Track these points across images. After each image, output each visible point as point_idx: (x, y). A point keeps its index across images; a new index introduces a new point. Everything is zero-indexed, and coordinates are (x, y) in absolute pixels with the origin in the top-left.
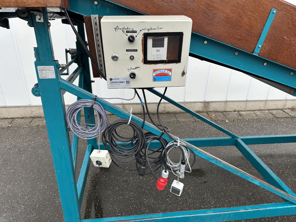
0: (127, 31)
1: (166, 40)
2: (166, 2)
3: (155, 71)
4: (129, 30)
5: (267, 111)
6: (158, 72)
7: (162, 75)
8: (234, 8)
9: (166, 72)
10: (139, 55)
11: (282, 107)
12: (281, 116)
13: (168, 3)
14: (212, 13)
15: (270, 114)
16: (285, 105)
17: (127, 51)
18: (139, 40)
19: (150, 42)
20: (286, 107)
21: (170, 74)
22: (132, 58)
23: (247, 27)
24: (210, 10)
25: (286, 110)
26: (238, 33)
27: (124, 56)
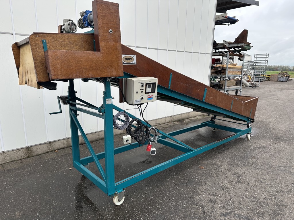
1: (151, 85)
3: (148, 96)
4: (142, 83)
5: (158, 126)
6: (149, 96)
10: (144, 91)
11: (164, 122)
12: (166, 127)
15: (160, 127)
16: (165, 121)
17: (141, 89)
18: (145, 86)
19: (147, 86)
20: (166, 122)
22: (142, 92)
25: (167, 123)
27: (140, 91)
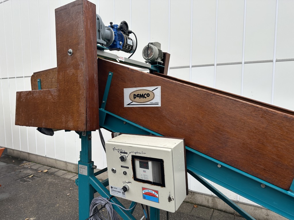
0: (121, 152)
1: (150, 163)
2: (175, 125)
3: (143, 189)
4: (122, 151)
6: (147, 191)
7: (150, 194)
8: (252, 134)
9: (153, 193)
10: (130, 172)
13: (177, 125)
14: (223, 137)
17: (122, 166)
18: (129, 160)
19: (137, 163)
21: (157, 195)
22: (125, 173)
23: (274, 157)
24: (221, 134)
26: (260, 162)
27: (120, 170)
